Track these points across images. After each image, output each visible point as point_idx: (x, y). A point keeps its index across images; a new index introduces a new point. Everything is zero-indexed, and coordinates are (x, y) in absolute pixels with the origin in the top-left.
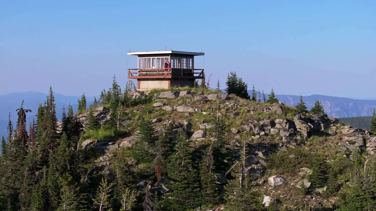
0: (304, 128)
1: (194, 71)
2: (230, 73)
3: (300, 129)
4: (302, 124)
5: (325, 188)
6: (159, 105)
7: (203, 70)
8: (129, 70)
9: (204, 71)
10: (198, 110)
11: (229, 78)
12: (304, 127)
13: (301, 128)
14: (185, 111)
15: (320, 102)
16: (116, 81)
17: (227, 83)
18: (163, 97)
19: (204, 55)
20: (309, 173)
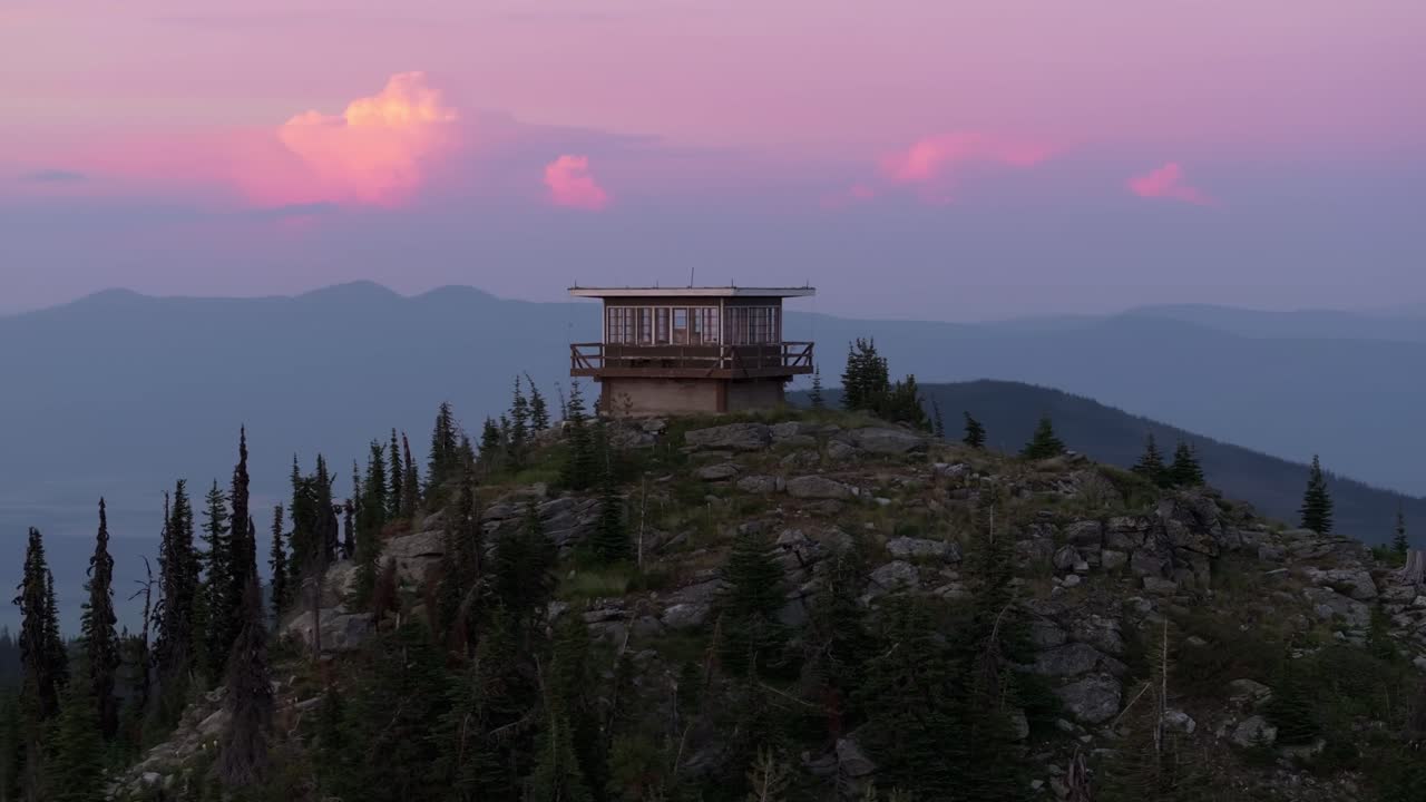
0: (1201, 546)
1: (789, 347)
2: (855, 345)
3: (1186, 547)
4: (1191, 533)
5: (1320, 746)
6: (723, 474)
7: (811, 346)
8: (573, 347)
9: (814, 349)
10: (860, 491)
11: (851, 361)
12: (1201, 542)
13: (1191, 546)
14: (818, 495)
15: (1190, 449)
16: (579, 397)
17: (844, 376)
18: (717, 444)
19: (813, 295)
20: (1263, 696)
